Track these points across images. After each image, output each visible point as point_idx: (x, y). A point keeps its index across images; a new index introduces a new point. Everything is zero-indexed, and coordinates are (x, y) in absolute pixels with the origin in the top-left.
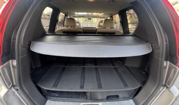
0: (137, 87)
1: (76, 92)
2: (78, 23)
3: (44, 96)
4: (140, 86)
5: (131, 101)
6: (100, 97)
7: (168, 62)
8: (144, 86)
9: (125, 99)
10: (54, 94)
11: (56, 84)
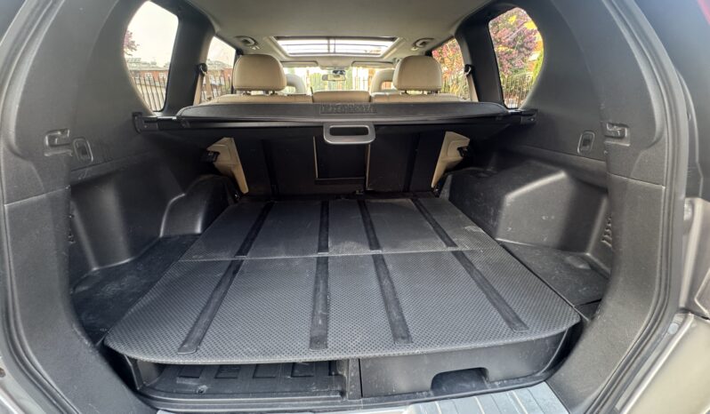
0: (565, 327)
1: (293, 366)
2: (290, 84)
3: (142, 395)
4: (575, 321)
5: (543, 391)
6: (402, 384)
7: (699, 203)
8: (593, 319)
9: (513, 382)
10: (190, 382)
11: (197, 334)
